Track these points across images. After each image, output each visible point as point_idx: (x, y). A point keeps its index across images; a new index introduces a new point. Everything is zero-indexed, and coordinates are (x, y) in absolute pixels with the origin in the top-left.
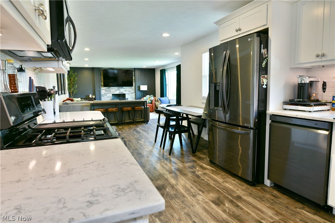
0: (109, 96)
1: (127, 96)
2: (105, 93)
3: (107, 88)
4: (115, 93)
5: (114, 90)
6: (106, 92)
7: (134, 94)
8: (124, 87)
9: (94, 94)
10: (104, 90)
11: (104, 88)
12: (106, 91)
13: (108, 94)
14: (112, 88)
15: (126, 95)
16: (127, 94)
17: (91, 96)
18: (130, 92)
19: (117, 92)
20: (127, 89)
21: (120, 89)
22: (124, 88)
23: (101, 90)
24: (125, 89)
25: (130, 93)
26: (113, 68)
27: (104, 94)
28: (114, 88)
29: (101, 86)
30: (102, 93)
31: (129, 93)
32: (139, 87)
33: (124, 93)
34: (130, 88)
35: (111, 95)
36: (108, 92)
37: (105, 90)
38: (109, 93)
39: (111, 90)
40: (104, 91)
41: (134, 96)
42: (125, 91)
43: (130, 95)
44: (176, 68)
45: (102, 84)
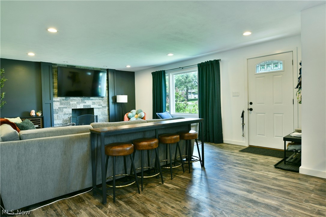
0: (66, 113)
1: (96, 112)
2: (59, 108)
3: (64, 98)
4: (78, 108)
5: (76, 103)
6: (62, 106)
7: (107, 108)
8: (91, 98)
9: (40, 108)
10: (57, 101)
11: (59, 99)
12: (61, 104)
13: (65, 110)
14: (71, 98)
15: (95, 110)
16: (96, 108)
17: (33, 113)
18: (101, 105)
19: (81, 106)
20: (96, 101)
21: (85, 101)
22: (92, 100)
23: (53, 101)
24: (94, 101)
25: (101, 107)
26: (75, 66)
27: (57, 108)
28: (75, 100)
29: (54, 95)
30: (54, 108)
31: (98, 107)
32: (115, 99)
33: (92, 107)
34: (100, 100)
35: (71, 111)
36: (66, 106)
37: (60, 101)
38: (66, 108)
39: (71, 103)
40: (58, 103)
41: (107, 112)
42: (94, 103)
43: (101, 110)
44: (197, 67)
45: (56, 91)
